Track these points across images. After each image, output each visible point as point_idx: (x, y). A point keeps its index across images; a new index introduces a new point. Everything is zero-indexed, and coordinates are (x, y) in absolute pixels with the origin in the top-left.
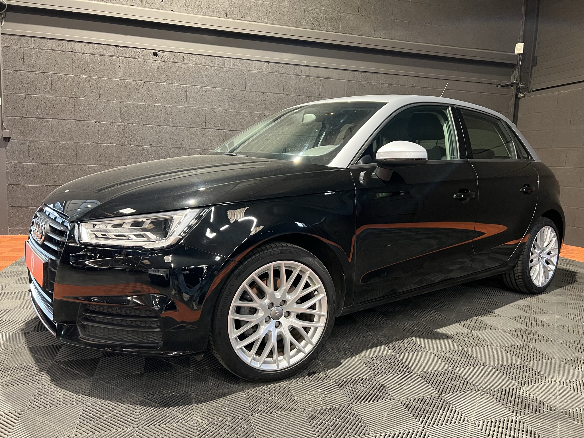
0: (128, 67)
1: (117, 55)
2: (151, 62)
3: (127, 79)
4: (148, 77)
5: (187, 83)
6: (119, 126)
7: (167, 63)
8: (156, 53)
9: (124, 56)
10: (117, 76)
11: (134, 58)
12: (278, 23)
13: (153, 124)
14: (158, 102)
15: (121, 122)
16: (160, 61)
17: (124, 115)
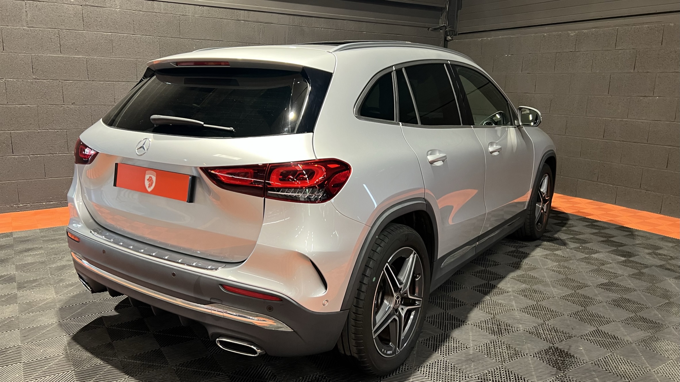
0: (37, 12)
3: (37, 27)
4: (64, 24)
5: (112, 31)
6: (32, 83)
7: (86, 7)
10: (25, 24)
11: (43, 2)
13: (74, 79)
14: (78, 53)
15: (35, 79)
17: (37, 70)
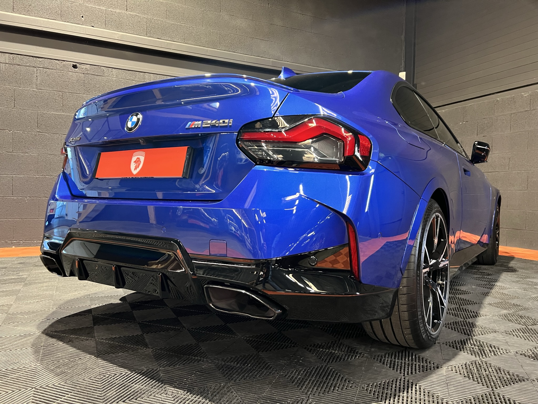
0: (45, 77)
1: (34, 66)
2: (71, 73)
3: (44, 89)
4: (67, 88)
6: (35, 135)
7: (88, 75)
8: (76, 65)
9: (42, 67)
10: (34, 86)
11: (52, 69)
12: (196, 44)
15: (38, 132)
16: (80, 73)
17: (41, 124)
